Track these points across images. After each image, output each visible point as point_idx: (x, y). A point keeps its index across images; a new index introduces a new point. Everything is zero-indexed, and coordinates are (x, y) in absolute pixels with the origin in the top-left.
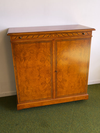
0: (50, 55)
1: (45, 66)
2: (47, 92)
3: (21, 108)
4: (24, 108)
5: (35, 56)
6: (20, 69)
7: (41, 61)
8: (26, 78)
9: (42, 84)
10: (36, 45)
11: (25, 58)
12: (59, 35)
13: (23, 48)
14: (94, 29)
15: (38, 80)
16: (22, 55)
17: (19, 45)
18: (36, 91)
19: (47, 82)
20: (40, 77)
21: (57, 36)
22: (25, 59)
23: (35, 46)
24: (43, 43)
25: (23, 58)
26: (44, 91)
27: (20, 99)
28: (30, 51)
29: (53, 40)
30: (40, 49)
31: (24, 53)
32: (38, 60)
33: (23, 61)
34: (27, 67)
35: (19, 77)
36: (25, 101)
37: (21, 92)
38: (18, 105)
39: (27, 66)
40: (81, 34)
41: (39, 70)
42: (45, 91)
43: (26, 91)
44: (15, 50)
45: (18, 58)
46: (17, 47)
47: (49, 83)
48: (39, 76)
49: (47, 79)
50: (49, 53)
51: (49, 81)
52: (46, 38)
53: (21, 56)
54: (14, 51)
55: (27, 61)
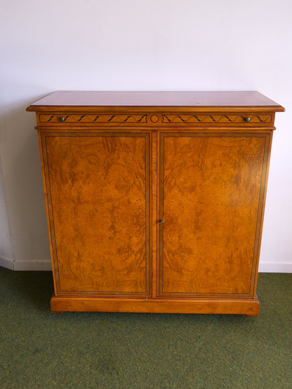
0: (142, 172)
1: (129, 202)
2: (133, 275)
3: (60, 308)
4: (70, 309)
5: (100, 173)
6: (60, 203)
7: (116, 187)
8: (76, 230)
9: (119, 251)
10: (105, 142)
11: (75, 174)
12: (171, 118)
13: (70, 147)
14: (280, 106)
15: (110, 238)
16: (65, 167)
17: (57, 139)
18: (102, 270)
19: (136, 249)
20: (115, 232)
21: (166, 120)
22: (74, 178)
23: (102, 145)
24: (123, 139)
25: (67, 176)
26: (126, 272)
27: (58, 283)
28: (88, 156)
29: (152, 131)
30: (116, 155)
31: (70, 160)
32: (109, 183)
33: (70, 181)
34: (79, 201)
35: (57, 223)
36: (73, 292)
37: (62, 266)
38: (53, 299)
39: (79, 197)
40: (239, 119)
41: (112, 212)
42: (128, 273)
43: (75, 264)
44: (49, 152)
45: (56, 173)
46: (54, 144)
47: (140, 251)
48: (112, 227)
49: (135, 240)
50: (142, 168)
51: (140, 245)
52: (133, 124)
53: (63, 168)
54: (45, 154)
55: (81, 183)
